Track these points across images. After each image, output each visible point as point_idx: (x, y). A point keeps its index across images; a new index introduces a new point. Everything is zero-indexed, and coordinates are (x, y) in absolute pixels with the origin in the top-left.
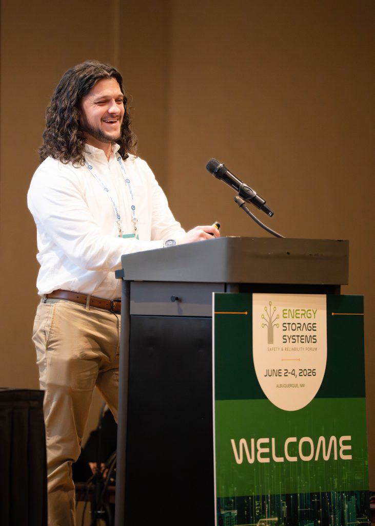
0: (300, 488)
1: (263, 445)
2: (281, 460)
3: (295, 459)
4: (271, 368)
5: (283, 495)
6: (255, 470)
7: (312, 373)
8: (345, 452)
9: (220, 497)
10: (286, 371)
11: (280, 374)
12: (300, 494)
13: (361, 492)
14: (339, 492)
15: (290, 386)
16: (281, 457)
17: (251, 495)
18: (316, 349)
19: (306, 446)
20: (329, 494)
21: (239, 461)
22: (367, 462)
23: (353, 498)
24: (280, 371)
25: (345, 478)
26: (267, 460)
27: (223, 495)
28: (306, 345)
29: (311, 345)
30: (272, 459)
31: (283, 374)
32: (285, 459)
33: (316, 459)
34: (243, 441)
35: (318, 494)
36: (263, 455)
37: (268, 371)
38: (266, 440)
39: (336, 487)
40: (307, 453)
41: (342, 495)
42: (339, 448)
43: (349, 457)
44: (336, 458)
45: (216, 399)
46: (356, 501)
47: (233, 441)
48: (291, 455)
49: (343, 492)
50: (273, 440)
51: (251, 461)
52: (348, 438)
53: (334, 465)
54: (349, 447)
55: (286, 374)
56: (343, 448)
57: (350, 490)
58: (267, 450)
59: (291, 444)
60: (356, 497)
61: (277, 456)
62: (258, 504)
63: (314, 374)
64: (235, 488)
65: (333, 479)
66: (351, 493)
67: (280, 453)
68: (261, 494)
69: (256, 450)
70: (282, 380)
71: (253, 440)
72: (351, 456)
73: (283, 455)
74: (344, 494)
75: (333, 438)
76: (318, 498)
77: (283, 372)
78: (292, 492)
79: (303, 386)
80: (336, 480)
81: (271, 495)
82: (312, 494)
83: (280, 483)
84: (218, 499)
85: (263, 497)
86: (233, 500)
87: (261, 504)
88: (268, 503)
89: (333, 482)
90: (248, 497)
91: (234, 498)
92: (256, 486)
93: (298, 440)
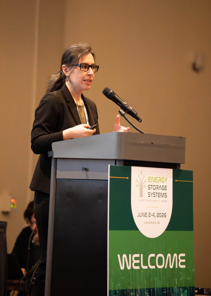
0: (157, 285)
1: (136, 259)
2: (146, 267)
3: (154, 267)
4: (141, 212)
5: (147, 289)
6: (131, 273)
7: (164, 215)
8: (182, 264)
9: (111, 290)
10: (150, 214)
11: (146, 216)
12: (157, 288)
13: (190, 287)
14: (178, 288)
15: (152, 223)
16: (146, 266)
17: (128, 289)
18: (166, 201)
19: (160, 259)
20: (173, 288)
21: (122, 268)
22: (193, 270)
23: (186, 291)
24: (146, 214)
25: (182, 279)
26: (138, 268)
27: (112, 289)
28: (161, 198)
29: (164, 199)
30: (141, 267)
31: (148, 216)
32: (148, 267)
33: (166, 267)
34: (124, 256)
35: (166, 288)
36: (136, 265)
37: (139, 213)
38: (138, 255)
39: (176, 284)
40: (160, 264)
41: (180, 290)
42: (178, 261)
43: (184, 266)
44: (177, 267)
45: (109, 230)
46: (188, 293)
47: (119, 256)
48: (152, 265)
49: (180, 287)
50: (142, 255)
51: (129, 268)
52: (184, 255)
53: (176, 271)
54: (184, 261)
55: (149, 216)
56: (181, 261)
57: (184, 286)
58: (138, 261)
59: (152, 258)
60: (187, 291)
61: (144, 265)
62: (132, 294)
63: (165, 216)
64: (120, 285)
65: (175, 280)
66: (185, 288)
67: (145, 263)
68: (134, 288)
69: (132, 262)
70: (148, 219)
71: (130, 255)
72: (185, 266)
73: (147, 265)
74: (181, 289)
75: (175, 255)
76: (166, 291)
77: (148, 214)
78: (152, 287)
79: (159, 223)
80: (176, 280)
81: (140, 289)
82: (163, 288)
83: (145, 281)
84: (110, 291)
85: (136, 290)
86: (118, 292)
87: (134, 294)
88: (138, 294)
89: (175, 281)
90: (127, 290)
91: (118, 290)
92: (131, 283)
93: (156, 256)
